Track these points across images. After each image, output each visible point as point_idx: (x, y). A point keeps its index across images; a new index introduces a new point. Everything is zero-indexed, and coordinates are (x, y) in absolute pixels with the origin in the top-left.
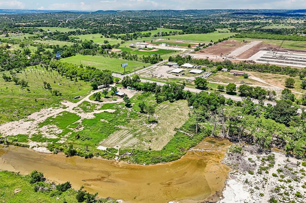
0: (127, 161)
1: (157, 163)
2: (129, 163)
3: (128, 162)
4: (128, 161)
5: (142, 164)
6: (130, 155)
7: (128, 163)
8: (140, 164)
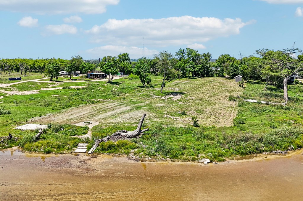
0: (124, 153)
1: (251, 152)
2: (137, 160)
3: (131, 155)
4: (128, 153)
5: (193, 160)
6: (135, 136)
7: (130, 158)
8: (186, 160)
